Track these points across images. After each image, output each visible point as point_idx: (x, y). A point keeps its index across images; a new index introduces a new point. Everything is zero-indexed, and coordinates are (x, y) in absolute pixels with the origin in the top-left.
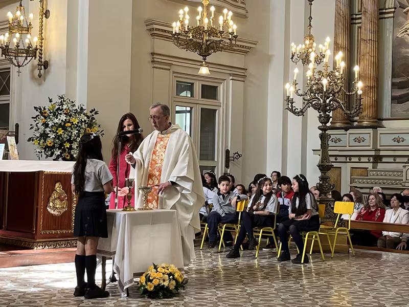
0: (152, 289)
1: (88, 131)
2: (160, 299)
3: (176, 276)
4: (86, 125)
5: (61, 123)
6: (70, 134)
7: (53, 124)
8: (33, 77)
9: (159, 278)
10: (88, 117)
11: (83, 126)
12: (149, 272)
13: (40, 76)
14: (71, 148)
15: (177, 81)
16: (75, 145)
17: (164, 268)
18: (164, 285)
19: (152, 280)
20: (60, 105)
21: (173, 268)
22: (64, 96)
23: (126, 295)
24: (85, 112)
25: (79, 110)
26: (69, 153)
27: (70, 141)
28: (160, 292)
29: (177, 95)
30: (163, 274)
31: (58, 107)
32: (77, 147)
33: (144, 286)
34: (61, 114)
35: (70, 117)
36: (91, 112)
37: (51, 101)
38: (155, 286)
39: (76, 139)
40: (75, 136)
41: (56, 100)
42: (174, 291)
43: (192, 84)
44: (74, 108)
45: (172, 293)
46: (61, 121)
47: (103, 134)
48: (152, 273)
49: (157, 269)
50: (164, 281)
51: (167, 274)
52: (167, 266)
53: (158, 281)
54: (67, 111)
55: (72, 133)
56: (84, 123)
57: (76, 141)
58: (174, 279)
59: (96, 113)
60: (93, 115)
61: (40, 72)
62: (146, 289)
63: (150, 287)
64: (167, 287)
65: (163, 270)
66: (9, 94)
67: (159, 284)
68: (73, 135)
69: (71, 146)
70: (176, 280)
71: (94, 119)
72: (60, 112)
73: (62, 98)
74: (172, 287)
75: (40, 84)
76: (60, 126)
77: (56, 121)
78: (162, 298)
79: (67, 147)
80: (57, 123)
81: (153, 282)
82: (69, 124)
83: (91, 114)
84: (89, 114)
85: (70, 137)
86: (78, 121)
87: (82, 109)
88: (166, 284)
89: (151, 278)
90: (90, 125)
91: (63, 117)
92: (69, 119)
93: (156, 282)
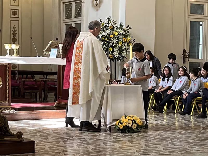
0: (122, 128)
1: (124, 40)
2: (126, 133)
3: (137, 121)
4: (123, 36)
5: (107, 35)
6: (112, 42)
7: (102, 36)
8: (93, 5)
9: (126, 122)
10: (125, 31)
11: (121, 37)
12: (121, 119)
13: (97, 5)
14: (113, 51)
15: (191, 4)
16: (116, 50)
17: (130, 117)
18: (129, 126)
19: (123, 123)
20: (107, 24)
21: (136, 117)
22: (110, 18)
23: (109, 131)
24: (123, 27)
25: (119, 27)
26: (112, 54)
27: (112, 47)
28: (126, 130)
29: (191, 13)
30: (129, 120)
31: (106, 25)
32: (117, 51)
33: (118, 126)
34: (107, 29)
35: (113, 31)
36: (127, 27)
37: (101, 21)
38: (124, 126)
39: (117, 45)
40: (116, 43)
41: (104, 20)
42: (136, 130)
43: (203, 5)
44: (116, 25)
45: (134, 130)
46: (107, 34)
47: (135, 42)
48: (123, 119)
49: (126, 117)
50: (129, 123)
51: (132, 120)
52: (133, 116)
53: (126, 123)
54: (111, 27)
55: (114, 41)
56: (121, 35)
57: (117, 47)
58: (135, 123)
59: (130, 28)
60: (128, 30)
61: (97, 2)
62: (119, 128)
63: (121, 127)
64: (131, 127)
65: (130, 118)
66: (81, 17)
67: (126, 126)
68: (115, 43)
69: (113, 50)
70: (137, 124)
71: (129, 32)
72: (107, 28)
73: (108, 19)
74: (134, 128)
75: (97, 10)
76: (106, 37)
77: (104, 34)
78: (127, 133)
79: (111, 51)
80: (104, 35)
81: (123, 124)
82: (112, 36)
83: (127, 29)
84: (126, 29)
85: (113, 44)
86: (118, 34)
87: (121, 25)
88: (130, 125)
89: (122, 122)
90: (126, 36)
91: (108, 31)
92: (112, 33)
93: (124, 124)
